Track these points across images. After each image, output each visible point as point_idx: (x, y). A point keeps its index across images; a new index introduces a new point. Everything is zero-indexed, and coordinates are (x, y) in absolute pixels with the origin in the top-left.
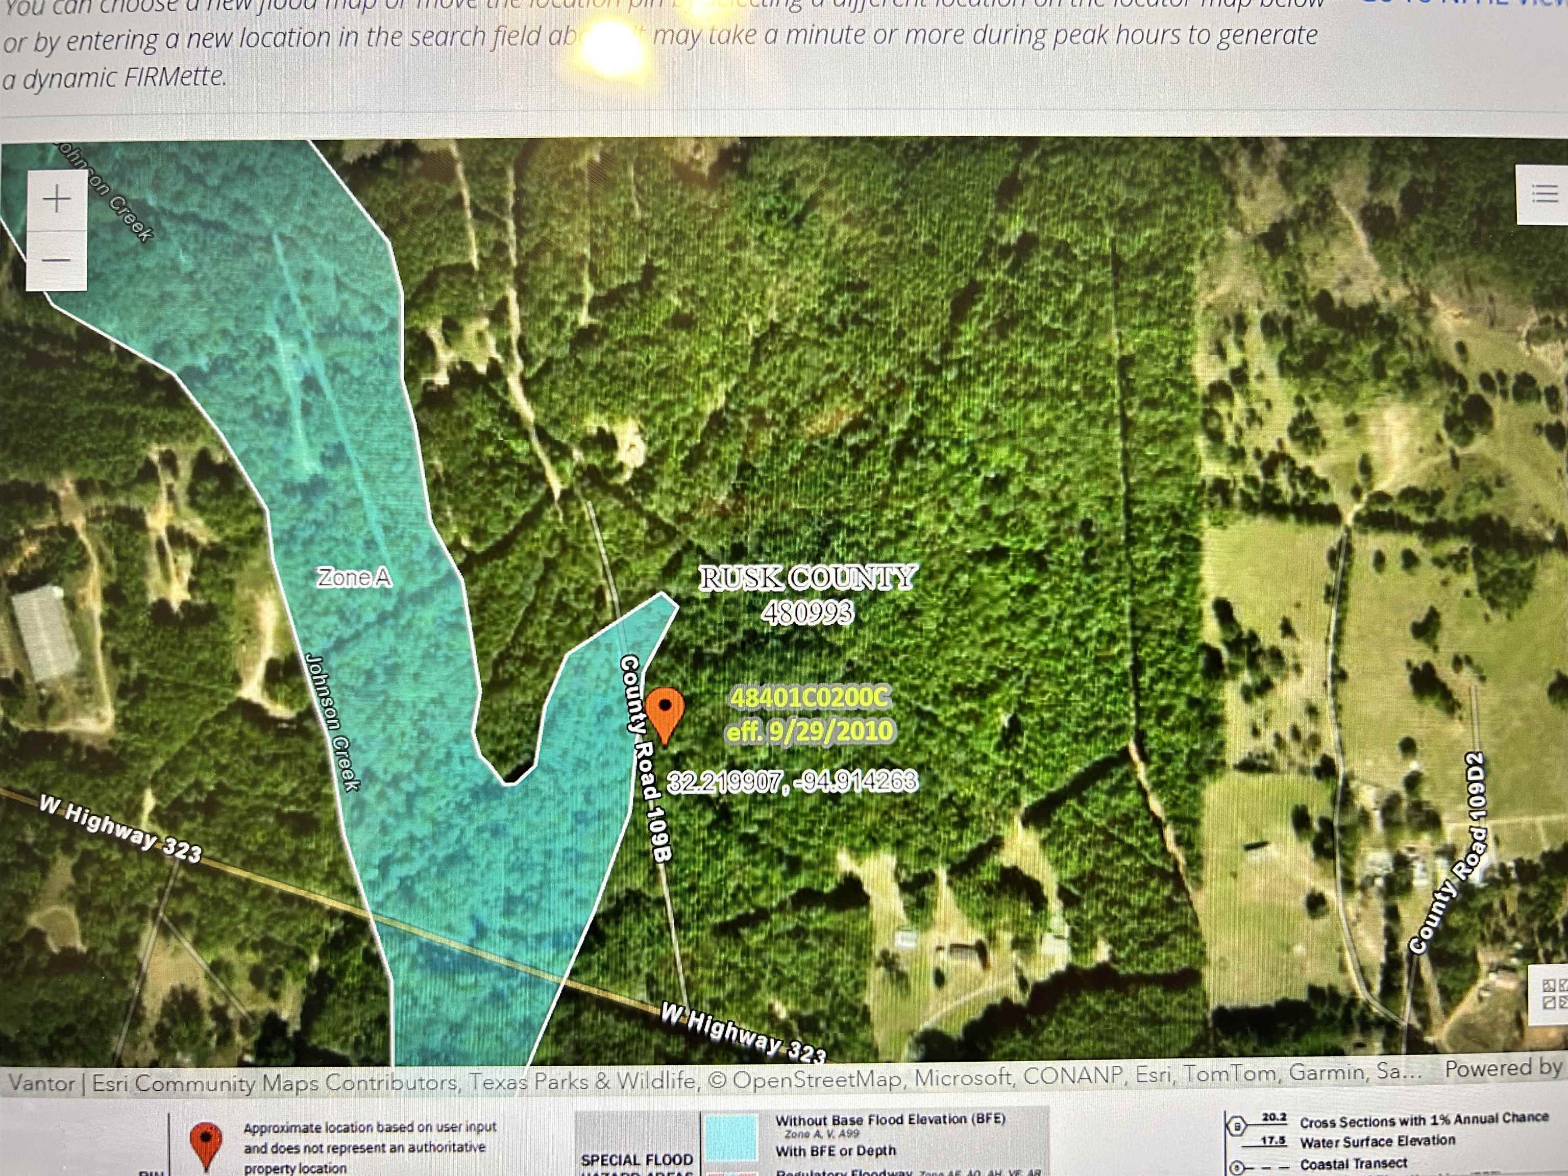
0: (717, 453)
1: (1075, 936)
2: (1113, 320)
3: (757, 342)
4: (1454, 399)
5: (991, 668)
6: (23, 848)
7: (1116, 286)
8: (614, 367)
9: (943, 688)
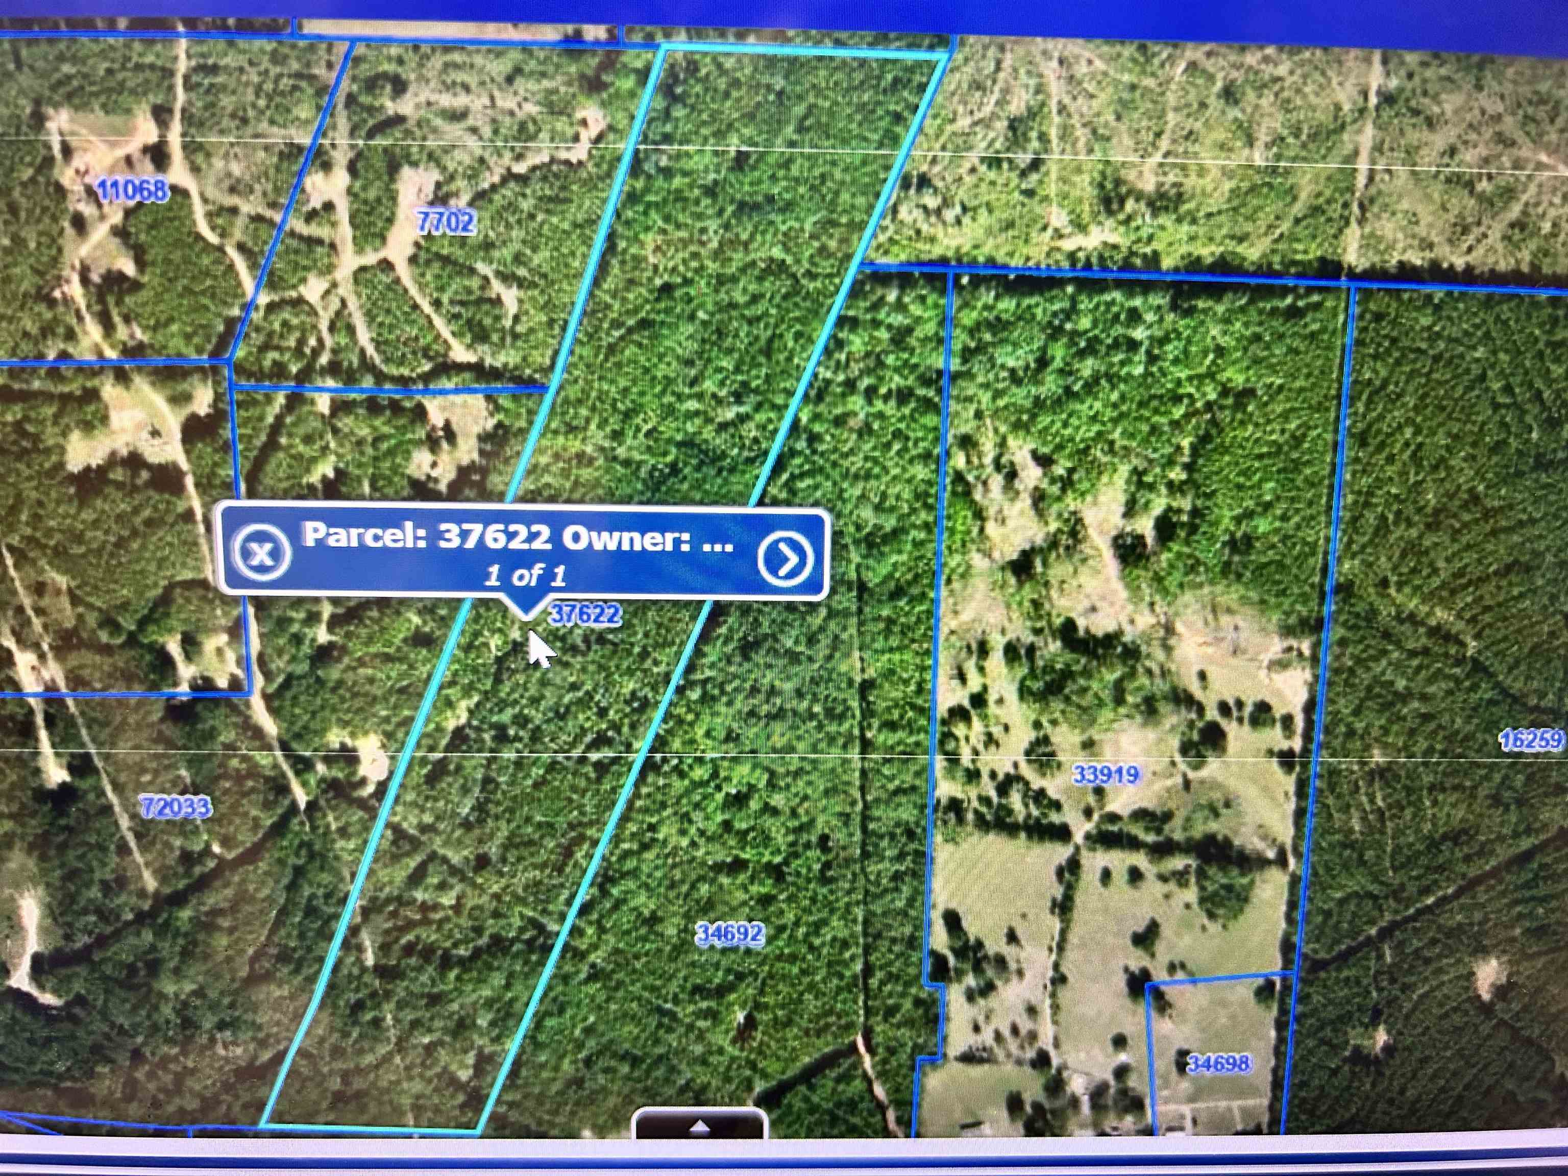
0: (459, 767)
2: (856, 644)
3: (499, 661)
4: (1191, 725)
5: (728, 971)
7: (860, 611)
8: (355, 683)
9: (682, 988)
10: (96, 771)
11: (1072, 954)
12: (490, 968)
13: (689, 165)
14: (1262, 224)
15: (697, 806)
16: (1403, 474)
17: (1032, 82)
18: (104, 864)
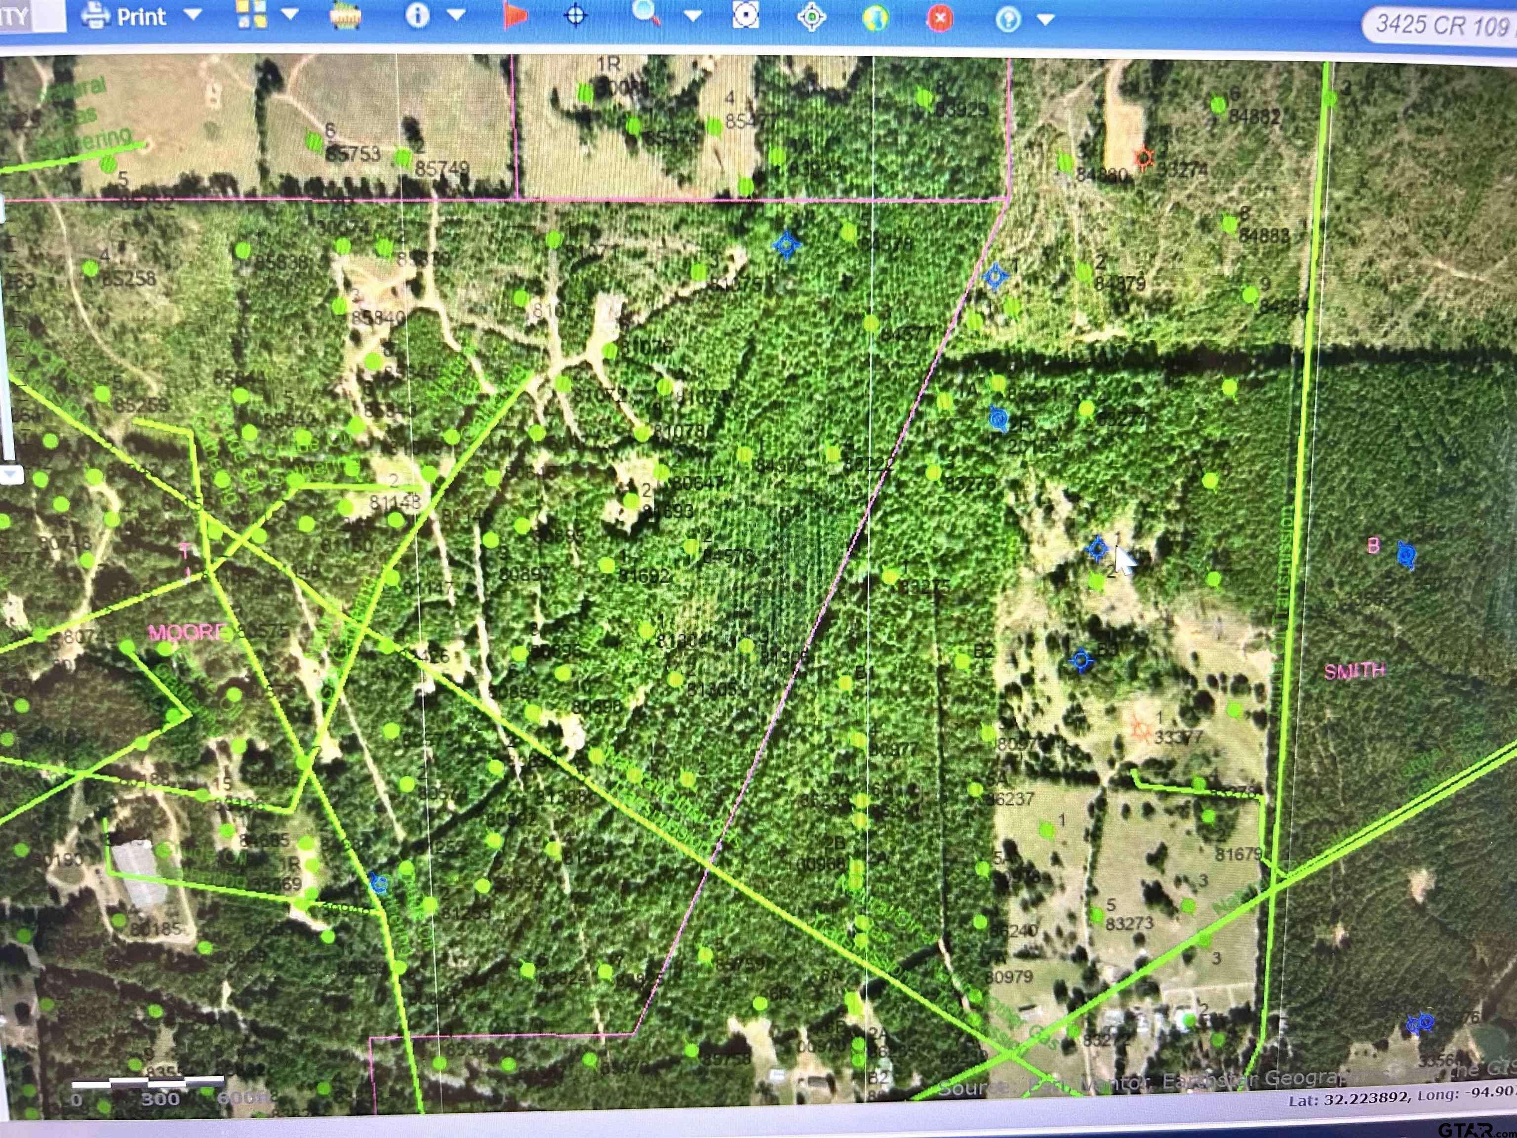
0: (638, 738)
1: (896, 1070)
2: (934, 638)
3: (668, 656)
4: (1188, 694)
6: (136, 1023)
7: (937, 613)
9: (806, 905)
10: (361, 749)
11: (1100, 872)
12: (660, 892)
13: (807, 287)
14: (1231, 320)
15: (815, 764)
16: (1342, 501)
17: (1060, 220)
18: (365, 820)
